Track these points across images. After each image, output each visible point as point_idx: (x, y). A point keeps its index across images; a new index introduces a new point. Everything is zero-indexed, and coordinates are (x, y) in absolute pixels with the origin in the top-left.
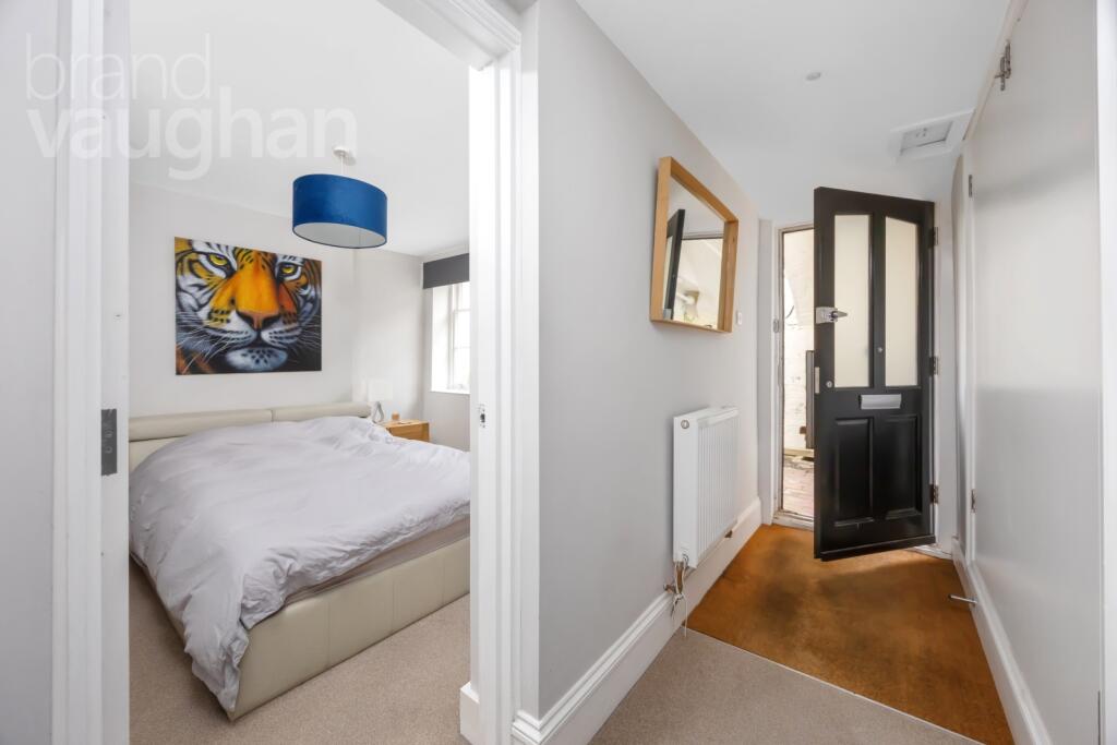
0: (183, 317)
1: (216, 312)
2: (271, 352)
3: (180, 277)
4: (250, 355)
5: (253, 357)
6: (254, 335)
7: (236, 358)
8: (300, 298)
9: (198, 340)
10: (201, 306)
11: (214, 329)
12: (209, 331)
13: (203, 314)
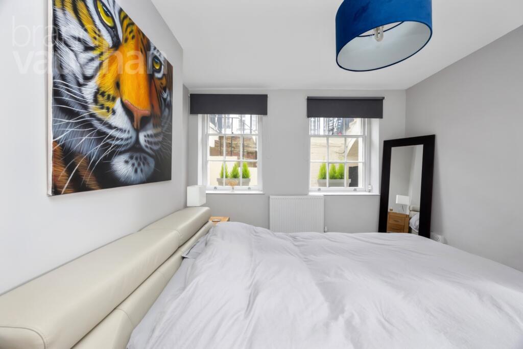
0: (63, 90)
1: (103, 94)
2: (145, 159)
3: (60, 13)
4: (131, 162)
5: (133, 165)
6: (133, 134)
7: (121, 166)
8: (162, 100)
9: (82, 134)
10: (87, 79)
11: (99, 120)
12: (96, 123)
13: (88, 92)
